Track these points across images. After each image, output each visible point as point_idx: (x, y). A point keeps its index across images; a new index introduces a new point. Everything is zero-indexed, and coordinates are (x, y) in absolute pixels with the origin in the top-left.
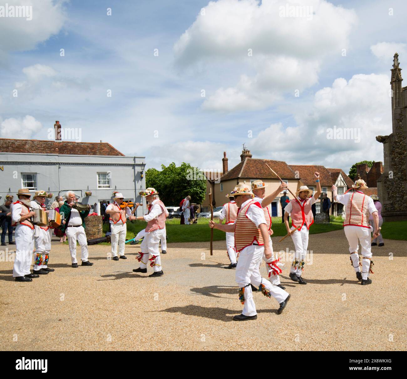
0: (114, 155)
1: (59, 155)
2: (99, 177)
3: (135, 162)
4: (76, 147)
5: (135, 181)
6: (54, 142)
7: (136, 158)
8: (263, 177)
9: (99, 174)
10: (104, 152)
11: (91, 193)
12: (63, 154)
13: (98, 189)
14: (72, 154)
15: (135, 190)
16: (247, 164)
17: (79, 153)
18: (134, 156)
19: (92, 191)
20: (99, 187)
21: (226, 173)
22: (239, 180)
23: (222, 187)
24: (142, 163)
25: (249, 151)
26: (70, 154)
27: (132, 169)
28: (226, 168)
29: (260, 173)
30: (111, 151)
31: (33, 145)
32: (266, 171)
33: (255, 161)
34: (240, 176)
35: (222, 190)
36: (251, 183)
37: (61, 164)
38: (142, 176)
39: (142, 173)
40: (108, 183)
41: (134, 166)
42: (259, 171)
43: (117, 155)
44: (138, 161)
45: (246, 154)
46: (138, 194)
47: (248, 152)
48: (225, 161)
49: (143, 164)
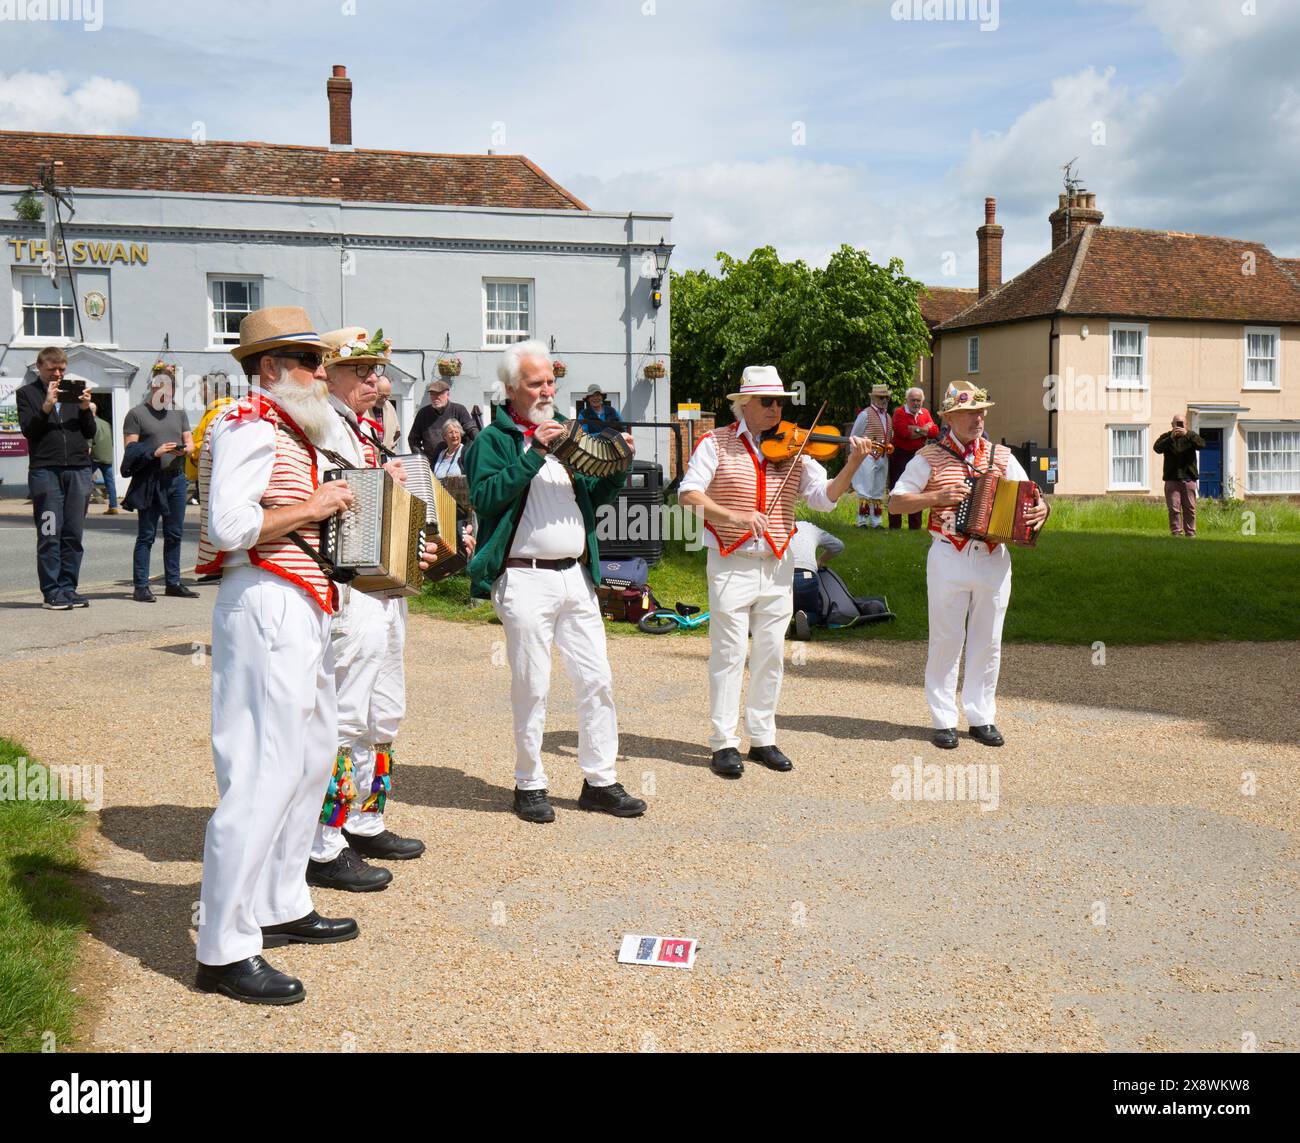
0: (547, 206)
1: (344, 204)
2: (490, 296)
3: (630, 237)
4: (402, 174)
5: (626, 318)
6: (325, 151)
7: (635, 223)
8: (1167, 314)
9: (491, 285)
10: (509, 192)
11: (459, 365)
12: (356, 199)
13: (486, 346)
14: (391, 201)
15: (629, 354)
16: (1092, 250)
17: (416, 197)
18: (625, 211)
19: (464, 358)
20: (490, 340)
21: (994, 293)
22: (1062, 326)
23: (974, 352)
24: (658, 242)
25: (1089, 197)
26: (384, 201)
27: (619, 265)
28: (991, 270)
29: (1153, 294)
30: (535, 190)
31: (251, 165)
32: (1178, 285)
33: (1127, 238)
34: (1064, 304)
35: (974, 366)
36: (1111, 337)
37: (352, 241)
38: (657, 297)
39: (655, 284)
40: (524, 326)
41: (625, 253)
42: (1146, 283)
43: (560, 206)
44: (644, 234)
45: (1075, 210)
46: (638, 374)
47: (1084, 202)
48: (988, 238)
49: (661, 245)
